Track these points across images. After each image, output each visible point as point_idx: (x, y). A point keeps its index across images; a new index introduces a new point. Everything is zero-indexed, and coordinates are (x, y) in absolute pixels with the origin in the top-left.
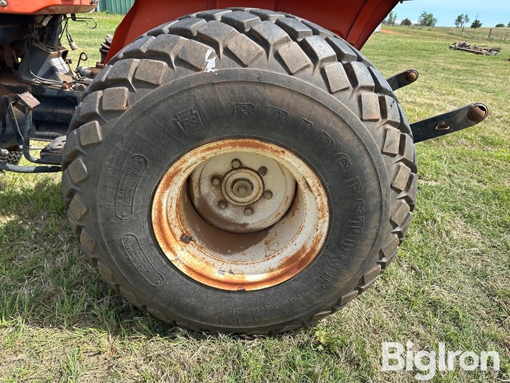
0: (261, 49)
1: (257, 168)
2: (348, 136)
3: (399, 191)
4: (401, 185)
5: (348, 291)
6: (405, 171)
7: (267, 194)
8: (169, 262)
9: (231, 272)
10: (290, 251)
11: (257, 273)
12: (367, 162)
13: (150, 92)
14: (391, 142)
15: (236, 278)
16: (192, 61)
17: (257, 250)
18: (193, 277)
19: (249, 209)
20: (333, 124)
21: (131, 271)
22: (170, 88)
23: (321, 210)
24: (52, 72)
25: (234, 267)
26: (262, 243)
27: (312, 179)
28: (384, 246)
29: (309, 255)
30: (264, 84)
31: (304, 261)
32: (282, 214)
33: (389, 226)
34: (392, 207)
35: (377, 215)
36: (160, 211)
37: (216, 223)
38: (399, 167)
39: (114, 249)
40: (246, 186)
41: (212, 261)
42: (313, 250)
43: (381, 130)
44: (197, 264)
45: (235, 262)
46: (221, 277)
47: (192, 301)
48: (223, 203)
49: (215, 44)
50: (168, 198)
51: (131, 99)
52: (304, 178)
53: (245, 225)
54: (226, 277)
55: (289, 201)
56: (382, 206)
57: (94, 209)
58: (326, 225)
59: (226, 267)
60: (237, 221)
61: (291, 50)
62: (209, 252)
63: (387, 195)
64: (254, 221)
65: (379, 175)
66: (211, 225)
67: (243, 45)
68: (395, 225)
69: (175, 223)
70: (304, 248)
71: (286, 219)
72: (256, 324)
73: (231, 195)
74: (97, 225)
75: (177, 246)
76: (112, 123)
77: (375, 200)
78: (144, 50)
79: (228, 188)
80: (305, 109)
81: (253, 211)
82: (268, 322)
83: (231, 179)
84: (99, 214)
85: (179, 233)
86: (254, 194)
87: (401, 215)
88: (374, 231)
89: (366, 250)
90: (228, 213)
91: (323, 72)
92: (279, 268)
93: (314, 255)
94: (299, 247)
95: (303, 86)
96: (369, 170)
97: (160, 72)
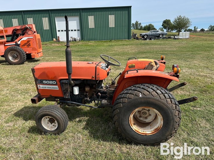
0: (149, 93)
1: (148, 110)
2: (165, 107)
3: (177, 116)
4: (177, 115)
5: (169, 136)
6: (177, 112)
7: (150, 115)
8: (132, 128)
9: (143, 131)
10: (156, 127)
11: (149, 132)
12: (169, 111)
13: (131, 100)
14: (173, 107)
15: (144, 133)
16: (138, 95)
17: (149, 127)
18: (136, 132)
19: (146, 118)
20: (162, 104)
21: (125, 130)
22: (134, 99)
23: (161, 119)
24: (102, 87)
25: (144, 130)
26: (149, 125)
27: (159, 114)
28: (175, 127)
29: (159, 128)
30: (150, 99)
31: (159, 129)
32: (153, 119)
33: (175, 122)
34: (175, 119)
35: (172, 121)
36: (130, 119)
37: (139, 121)
38: (176, 112)
39: (122, 125)
40: (145, 113)
41: (139, 129)
42: (160, 127)
43: (171, 105)
44: (137, 130)
45: (144, 129)
46: (141, 132)
47: (136, 137)
48: (140, 117)
49: (141, 93)
50: (132, 116)
51: (127, 100)
52: (158, 113)
53: (145, 121)
54: (142, 132)
55: (155, 117)
56: (173, 119)
57: (119, 118)
58: (163, 122)
59: (142, 130)
60: (143, 121)
61: (154, 93)
62: (139, 127)
63: (174, 117)
64: (147, 121)
65: (172, 113)
66: (138, 121)
67: (146, 92)
68: (177, 123)
69: (132, 121)
70: (158, 127)
71: (154, 120)
72: (149, 142)
73: (142, 115)
74: (119, 121)
75: (133, 125)
76: (124, 104)
77: (172, 118)
78: (129, 93)
79: (142, 114)
80: (157, 102)
81: (147, 118)
82: (151, 142)
83: (142, 112)
84: (120, 119)
85: (133, 123)
86: (147, 115)
87: (178, 120)
88: (172, 123)
89: (171, 127)
90: (141, 119)
91: (160, 96)
92: (153, 131)
93: (161, 128)
94: (157, 127)
95: (156, 99)
96: (170, 112)
97: (132, 96)
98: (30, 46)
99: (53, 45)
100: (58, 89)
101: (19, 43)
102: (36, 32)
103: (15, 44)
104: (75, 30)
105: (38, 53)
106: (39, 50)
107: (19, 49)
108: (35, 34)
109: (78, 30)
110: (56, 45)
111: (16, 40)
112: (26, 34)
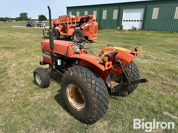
0: (77, 74)
4: (95, 101)
16: (70, 73)
28: (93, 112)
36: (68, 92)
45: (78, 105)
46: (75, 106)
49: (73, 72)
75: (70, 98)
88: (90, 107)
98: (89, 31)
99: (115, 32)
100: (50, 58)
101: (83, 28)
102: (95, 21)
103: (80, 28)
104: (138, 21)
105: (93, 37)
106: (94, 34)
107: (81, 32)
108: (94, 22)
109: (141, 21)
110: (117, 32)
111: (82, 26)
112: (88, 22)
